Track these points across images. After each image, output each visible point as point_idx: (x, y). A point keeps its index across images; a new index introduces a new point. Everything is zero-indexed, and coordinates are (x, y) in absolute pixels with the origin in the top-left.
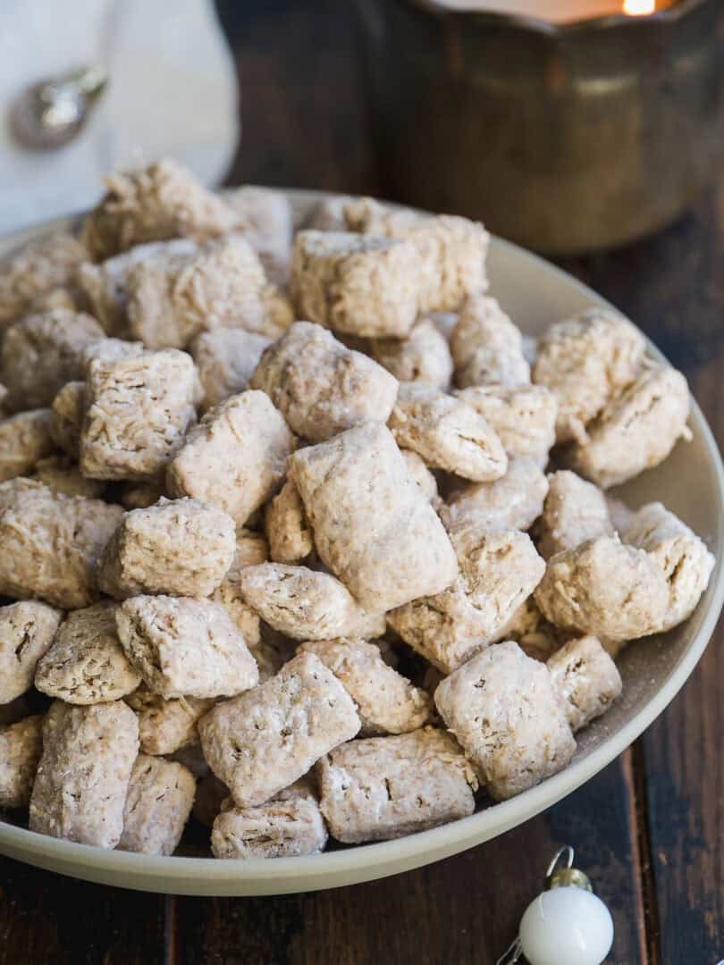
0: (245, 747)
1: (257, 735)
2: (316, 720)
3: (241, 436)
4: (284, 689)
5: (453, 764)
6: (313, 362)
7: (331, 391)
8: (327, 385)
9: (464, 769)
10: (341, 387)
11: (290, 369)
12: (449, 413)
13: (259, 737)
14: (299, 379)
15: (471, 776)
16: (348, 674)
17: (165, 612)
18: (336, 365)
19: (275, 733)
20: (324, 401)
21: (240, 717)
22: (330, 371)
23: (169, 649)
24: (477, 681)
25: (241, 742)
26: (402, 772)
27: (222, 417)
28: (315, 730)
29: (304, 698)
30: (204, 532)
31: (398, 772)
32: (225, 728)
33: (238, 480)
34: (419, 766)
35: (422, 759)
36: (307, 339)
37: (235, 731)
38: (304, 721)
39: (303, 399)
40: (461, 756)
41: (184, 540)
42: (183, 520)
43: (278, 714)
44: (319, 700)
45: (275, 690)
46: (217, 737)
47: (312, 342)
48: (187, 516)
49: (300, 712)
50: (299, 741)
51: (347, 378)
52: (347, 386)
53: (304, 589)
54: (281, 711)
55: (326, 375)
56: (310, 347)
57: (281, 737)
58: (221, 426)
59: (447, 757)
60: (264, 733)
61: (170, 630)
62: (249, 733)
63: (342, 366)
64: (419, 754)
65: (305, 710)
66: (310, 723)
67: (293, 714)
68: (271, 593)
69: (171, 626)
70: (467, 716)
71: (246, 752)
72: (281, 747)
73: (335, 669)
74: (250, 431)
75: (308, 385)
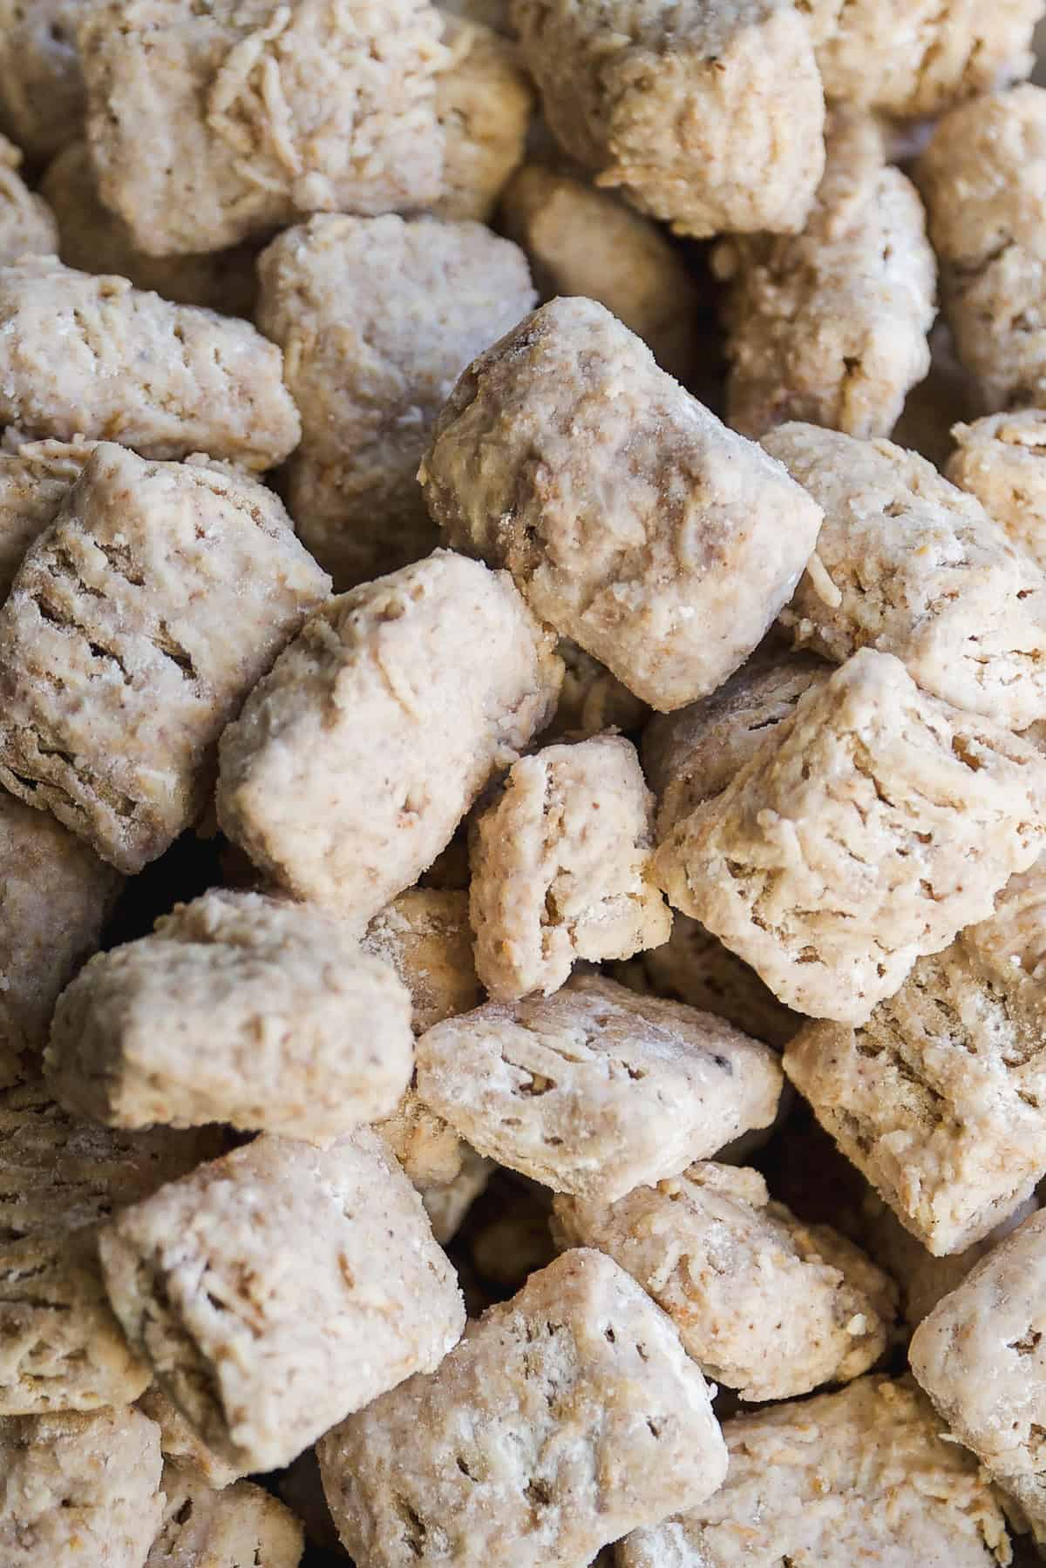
0: (436, 1524)
1: (466, 1496)
2: (615, 1474)
3: (413, 704)
4: (531, 1367)
5: (951, 1505)
6: (601, 462)
7: (648, 556)
8: (638, 537)
9: (976, 1516)
10: (674, 546)
11: (540, 477)
12: (953, 595)
13: (471, 1506)
14: (563, 512)
15: (995, 1531)
16: (693, 1308)
17: (229, 1254)
18: (660, 480)
19: (510, 1493)
20: (628, 579)
21: (420, 1433)
22: (647, 497)
23: (245, 1376)
24: (1022, 1335)
25: (425, 1510)
26: (825, 1535)
27: (363, 653)
28: (614, 1501)
29: (584, 1409)
30: (330, 1056)
31: (812, 1538)
32: (380, 1462)
33: (406, 809)
34: (865, 1515)
35: (876, 1494)
36: (583, 384)
37: (409, 1477)
38: (587, 1472)
39: (574, 565)
40: (970, 1480)
41: (279, 1083)
42: (274, 1029)
43: (518, 1440)
44: (625, 1418)
45: (507, 1369)
46: (363, 1485)
47: (595, 395)
48: (284, 1015)
49: (573, 1445)
50: (573, 1523)
51: (692, 525)
52: (691, 546)
53: (584, 1134)
54: (524, 1432)
55: (634, 508)
56: (591, 410)
57: (525, 1502)
58: (361, 686)
59: (932, 1483)
60: (482, 1490)
61: (242, 1308)
62: (445, 1487)
63: (677, 486)
64: (864, 1478)
65: (588, 1439)
66: (600, 1478)
67: (556, 1445)
68: (496, 1125)
69: (244, 1292)
70: (994, 1420)
71: (438, 1538)
72: (525, 1532)
73: (657, 1287)
74: (434, 677)
75: (587, 528)
